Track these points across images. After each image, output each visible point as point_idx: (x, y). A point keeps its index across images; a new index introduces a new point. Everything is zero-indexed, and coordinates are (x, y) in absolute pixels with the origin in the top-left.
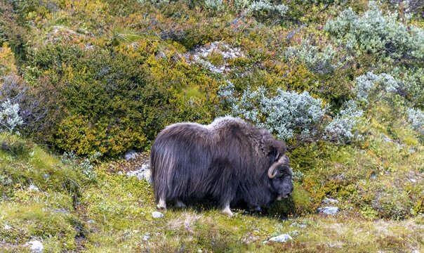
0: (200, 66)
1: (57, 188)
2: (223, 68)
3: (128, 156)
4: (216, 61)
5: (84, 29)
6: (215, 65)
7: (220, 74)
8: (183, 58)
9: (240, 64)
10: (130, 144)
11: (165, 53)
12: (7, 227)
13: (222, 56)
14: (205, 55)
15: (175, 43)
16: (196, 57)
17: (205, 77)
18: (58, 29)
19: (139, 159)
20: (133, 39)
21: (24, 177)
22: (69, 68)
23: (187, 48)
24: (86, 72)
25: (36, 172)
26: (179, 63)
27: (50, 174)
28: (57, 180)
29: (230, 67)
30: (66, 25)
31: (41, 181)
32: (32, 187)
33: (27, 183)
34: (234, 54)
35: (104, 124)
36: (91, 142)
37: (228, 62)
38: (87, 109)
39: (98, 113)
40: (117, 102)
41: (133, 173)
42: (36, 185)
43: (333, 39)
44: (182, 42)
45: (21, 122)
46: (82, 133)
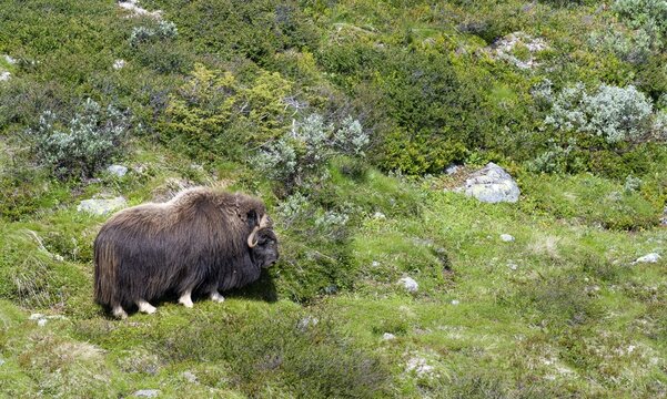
0: (506, 62)
1: (405, 214)
2: (530, 63)
3: (450, 171)
4: (522, 55)
5: (370, 26)
6: (522, 59)
7: (528, 70)
8: (486, 53)
9: (547, 56)
10: (452, 157)
11: (466, 49)
12: (375, 264)
13: (527, 49)
14: (509, 48)
15: (474, 37)
16: (499, 51)
17: (514, 74)
18: (340, 26)
19: (462, 174)
20: (427, 35)
21: (370, 204)
22: (377, 73)
23: (487, 41)
24: (396, 77)
25: (380, 197)
26: (483, 60)
27: (397, 198)
28: (404, 205)
29: (537, 61)
30: (348, 21)
31: (386, 207)
32: (378, 215)
33: (373, 210)
34: (539, 45)
35: (425, 136)
36: (413, 157)
37: (534, 55)
38: (405, 119)
39: (419, 123)
40: (437, 111)
41: (459, 190)
42: (382, 212)
43: (625, 20)
44: (481, 35)
45: (367, 141)
46: (402, 147)
